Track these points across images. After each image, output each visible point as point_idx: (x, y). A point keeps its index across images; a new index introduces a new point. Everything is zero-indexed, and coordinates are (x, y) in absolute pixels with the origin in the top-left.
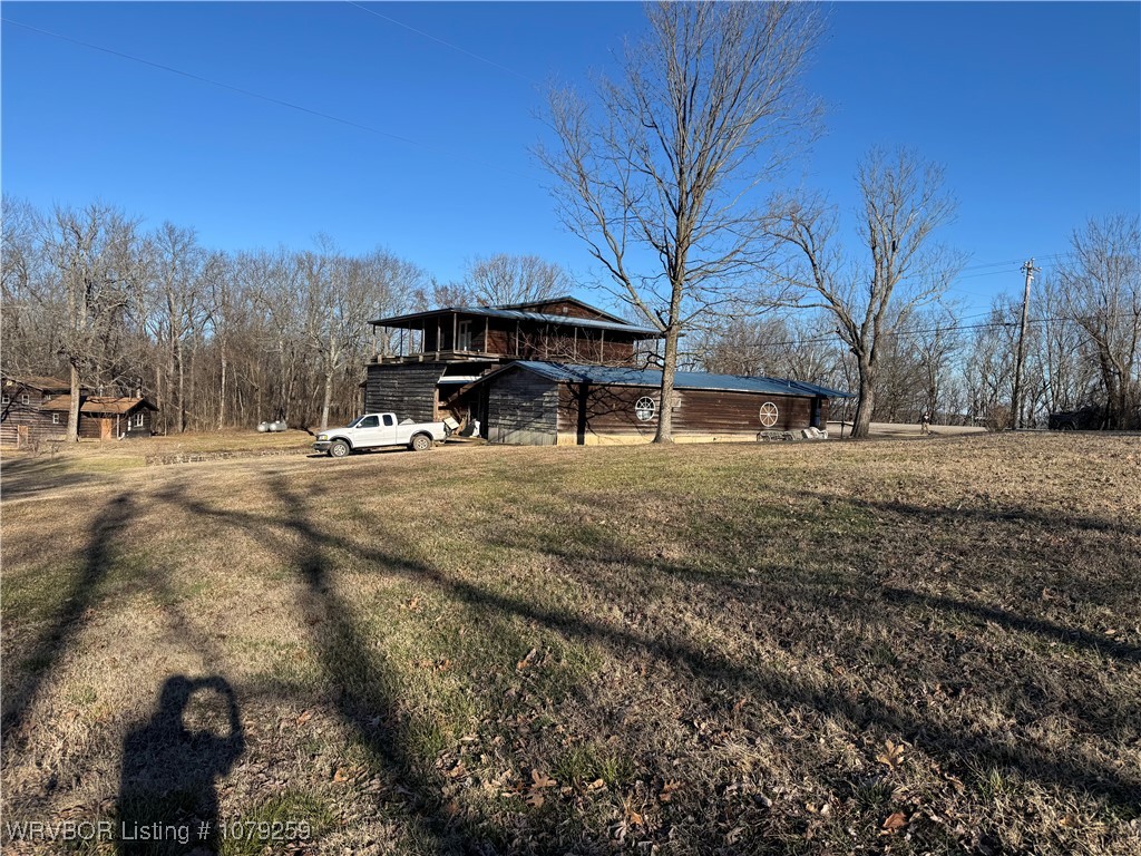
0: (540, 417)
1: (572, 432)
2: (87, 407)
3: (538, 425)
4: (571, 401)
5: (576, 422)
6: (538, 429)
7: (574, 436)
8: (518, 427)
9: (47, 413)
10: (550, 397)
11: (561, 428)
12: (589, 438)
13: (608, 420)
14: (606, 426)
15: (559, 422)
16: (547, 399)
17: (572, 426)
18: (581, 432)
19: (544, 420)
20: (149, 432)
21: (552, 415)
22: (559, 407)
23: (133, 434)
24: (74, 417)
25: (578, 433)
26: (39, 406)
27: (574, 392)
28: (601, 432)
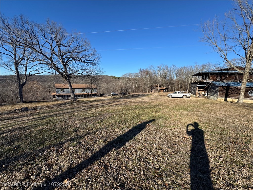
0: (215, 94)
1: (223, 97)
2: (160, 88)
3: (215, 95)
4: (223, 91)
5: (224, 95)
6: (215, 96)
7: (224, 99)
8: (212, 95)
9: (156, 89)
10: (217, 89)
11: (219, 96)
12: (229, 99)
13: (236, 95)
14: (235, 97)
15: (218, 95)
16: (217, 90)
17: (223, 96)
18: (226, 97)
19: (216, 94)
20: (167, 92)
21: (217, 93)
22: (219, 92)
23: (165, 92)
24: (158, 90)
25: (225, 98)
26: (155, 88)
27: (224, 88)
28: (233, 98)
